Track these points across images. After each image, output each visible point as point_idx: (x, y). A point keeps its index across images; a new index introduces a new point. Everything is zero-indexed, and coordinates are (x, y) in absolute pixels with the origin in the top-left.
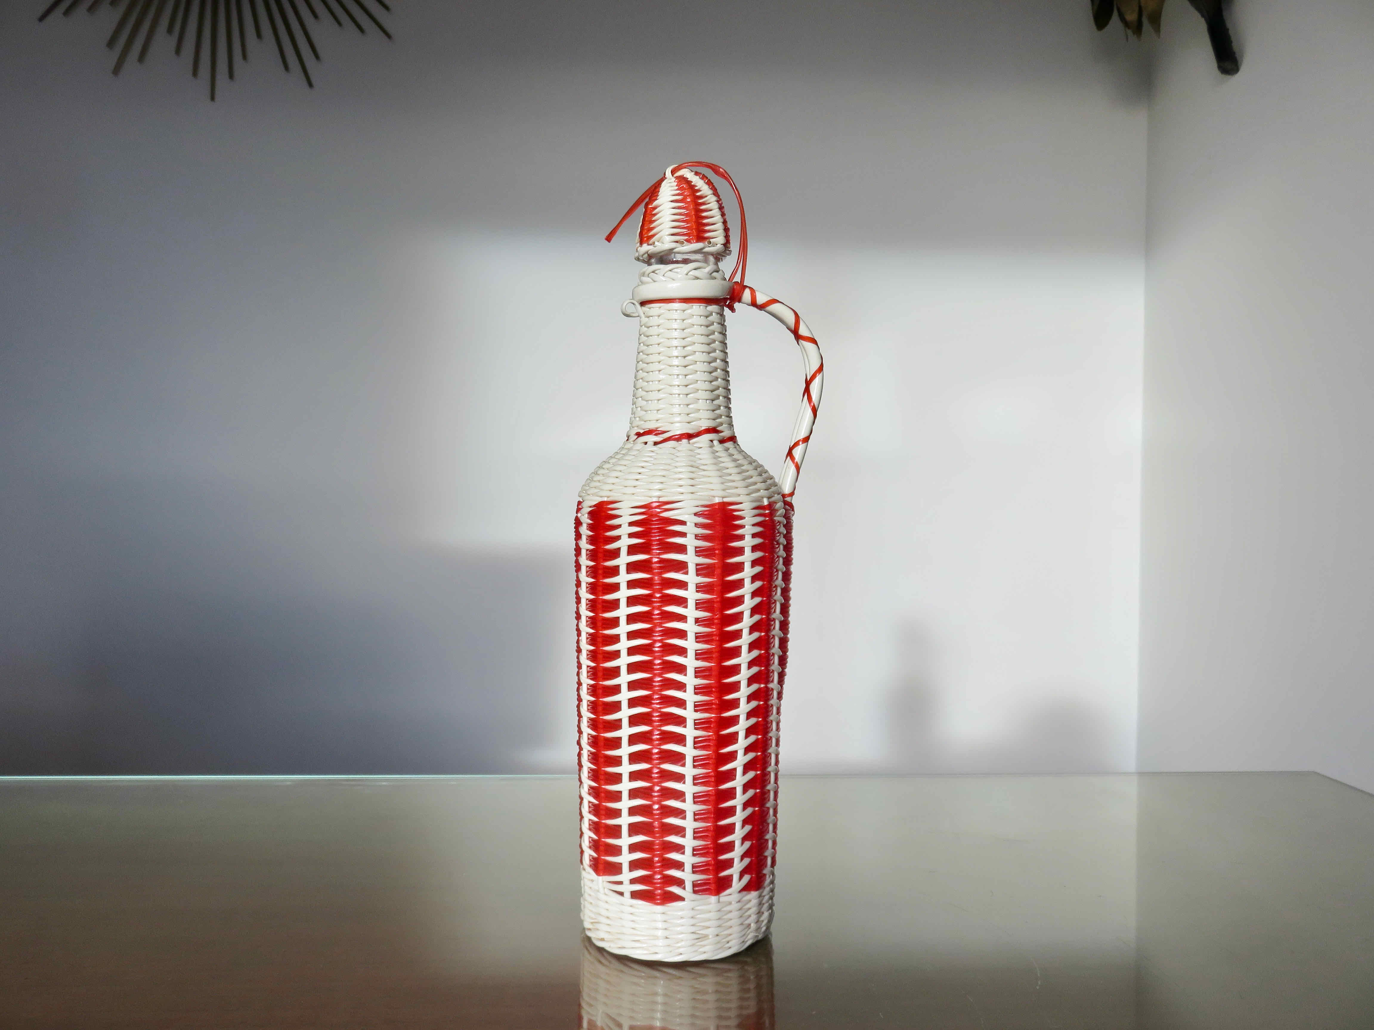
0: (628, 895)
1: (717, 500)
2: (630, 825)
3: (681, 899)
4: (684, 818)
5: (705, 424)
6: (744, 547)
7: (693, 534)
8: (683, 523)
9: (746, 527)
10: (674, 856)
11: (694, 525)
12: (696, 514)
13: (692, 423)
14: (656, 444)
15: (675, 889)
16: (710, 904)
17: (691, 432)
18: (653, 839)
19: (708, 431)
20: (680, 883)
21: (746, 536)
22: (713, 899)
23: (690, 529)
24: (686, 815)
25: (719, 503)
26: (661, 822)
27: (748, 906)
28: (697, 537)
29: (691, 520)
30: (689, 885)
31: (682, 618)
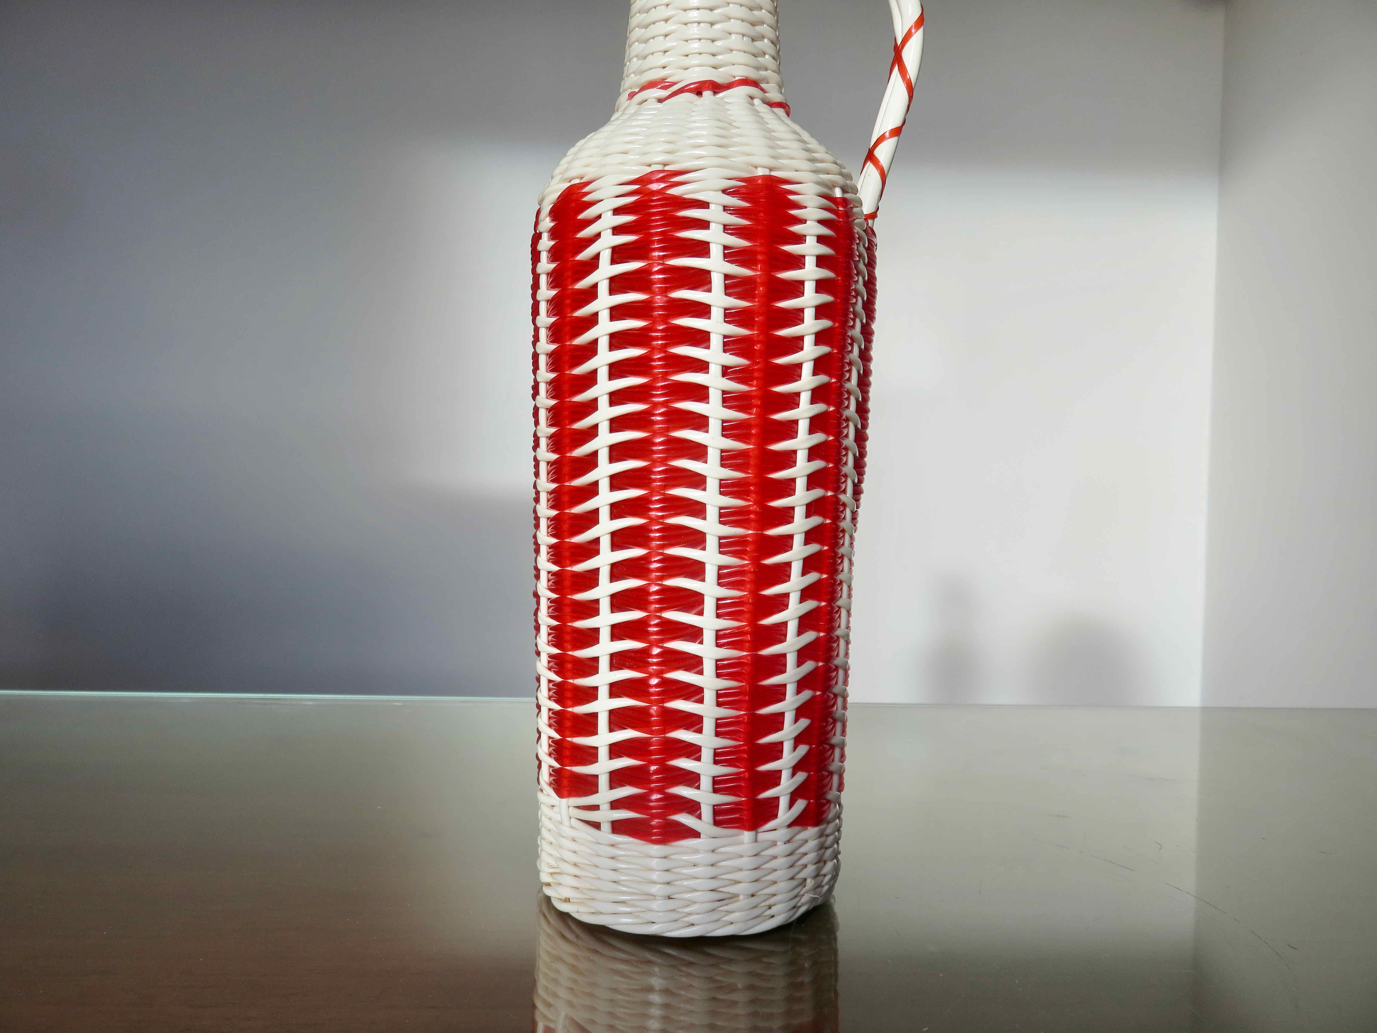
0: (606, 827)
1: (760, 172)
2: (612, 712)
3: (695, 834)
4: (701, 701)
5: (740, 72)
6: (804, 257)
7: (722, 224)
8: (704, 205)
9: (808, 222)
10: (684, 763)
11: (722, 208)
12: (724, 191)
13: (720, 70)
14: (660, 101)
15: (684, 819)
16: (742, 843)
17: (719, 80)
18: (650, 736)
19: (746, 82)
20: (693, 807)
21: (808, 238)
22: (747, 835)
23: (715, 215)
24: (703, 696)
25: (765, 178)
26: (663, 707)
27: (802, 850)
28: (726, 228)
29: (718, 200)
30: (707, 812)
31: (702, 366)
